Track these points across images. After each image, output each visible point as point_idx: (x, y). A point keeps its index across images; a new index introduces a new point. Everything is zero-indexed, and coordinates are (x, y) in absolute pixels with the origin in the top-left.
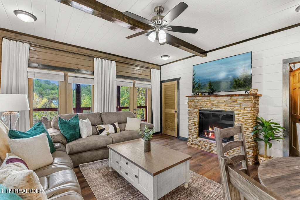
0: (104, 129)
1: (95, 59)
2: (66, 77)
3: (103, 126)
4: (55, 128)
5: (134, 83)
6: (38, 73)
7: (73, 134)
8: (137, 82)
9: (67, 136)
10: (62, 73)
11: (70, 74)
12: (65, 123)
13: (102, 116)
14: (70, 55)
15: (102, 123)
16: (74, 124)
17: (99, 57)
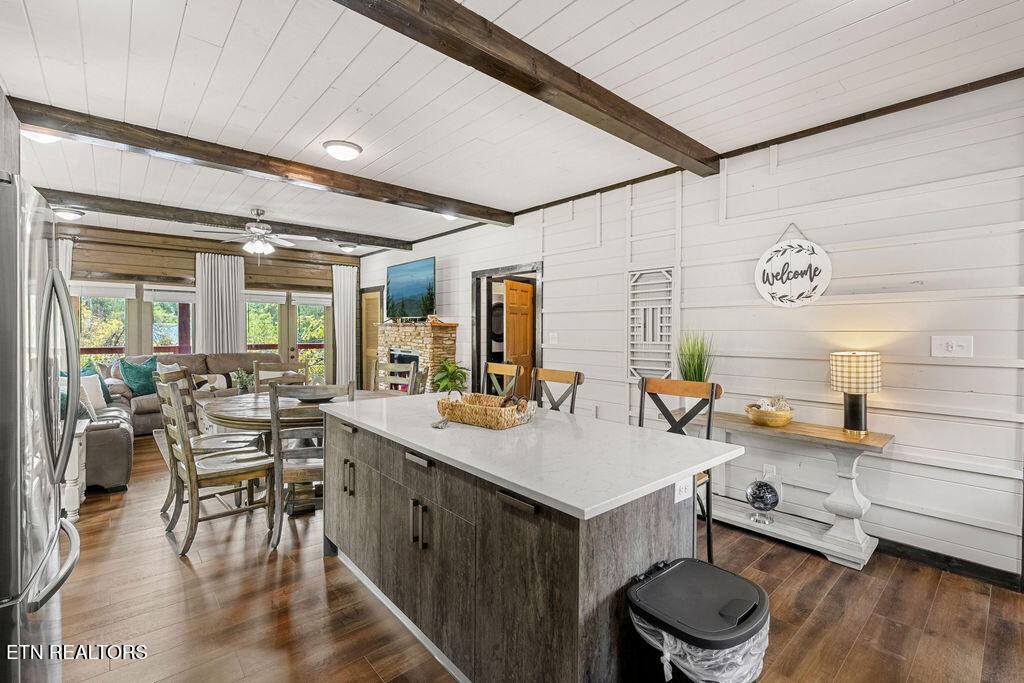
0: (206, 382)
1: (198, 255)
2: (139, 292)
3: (205, 377)
4: (116, 377)
5: (289, 298)
6: (87, 287)
7: (143, 385)
8: (295, 294)
9: (134, 387)
10: (132, 286)
11: (146, 286)
12: (130, 367)
13: (208, 359)
14: (149, 251)
15: (208, 371)
16: (147, 370)
17: (205, 251)
